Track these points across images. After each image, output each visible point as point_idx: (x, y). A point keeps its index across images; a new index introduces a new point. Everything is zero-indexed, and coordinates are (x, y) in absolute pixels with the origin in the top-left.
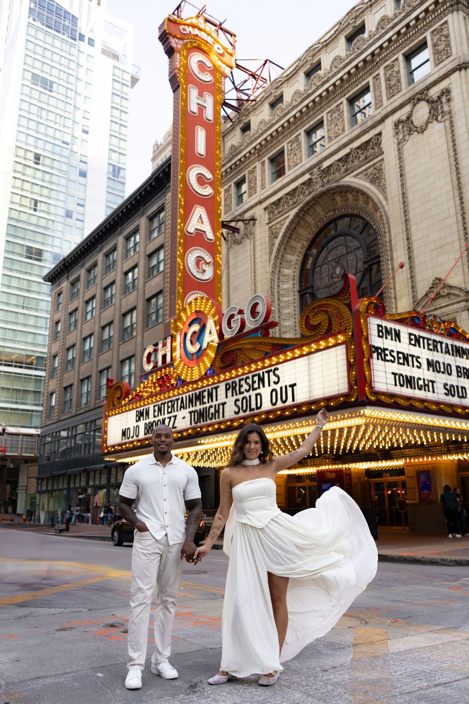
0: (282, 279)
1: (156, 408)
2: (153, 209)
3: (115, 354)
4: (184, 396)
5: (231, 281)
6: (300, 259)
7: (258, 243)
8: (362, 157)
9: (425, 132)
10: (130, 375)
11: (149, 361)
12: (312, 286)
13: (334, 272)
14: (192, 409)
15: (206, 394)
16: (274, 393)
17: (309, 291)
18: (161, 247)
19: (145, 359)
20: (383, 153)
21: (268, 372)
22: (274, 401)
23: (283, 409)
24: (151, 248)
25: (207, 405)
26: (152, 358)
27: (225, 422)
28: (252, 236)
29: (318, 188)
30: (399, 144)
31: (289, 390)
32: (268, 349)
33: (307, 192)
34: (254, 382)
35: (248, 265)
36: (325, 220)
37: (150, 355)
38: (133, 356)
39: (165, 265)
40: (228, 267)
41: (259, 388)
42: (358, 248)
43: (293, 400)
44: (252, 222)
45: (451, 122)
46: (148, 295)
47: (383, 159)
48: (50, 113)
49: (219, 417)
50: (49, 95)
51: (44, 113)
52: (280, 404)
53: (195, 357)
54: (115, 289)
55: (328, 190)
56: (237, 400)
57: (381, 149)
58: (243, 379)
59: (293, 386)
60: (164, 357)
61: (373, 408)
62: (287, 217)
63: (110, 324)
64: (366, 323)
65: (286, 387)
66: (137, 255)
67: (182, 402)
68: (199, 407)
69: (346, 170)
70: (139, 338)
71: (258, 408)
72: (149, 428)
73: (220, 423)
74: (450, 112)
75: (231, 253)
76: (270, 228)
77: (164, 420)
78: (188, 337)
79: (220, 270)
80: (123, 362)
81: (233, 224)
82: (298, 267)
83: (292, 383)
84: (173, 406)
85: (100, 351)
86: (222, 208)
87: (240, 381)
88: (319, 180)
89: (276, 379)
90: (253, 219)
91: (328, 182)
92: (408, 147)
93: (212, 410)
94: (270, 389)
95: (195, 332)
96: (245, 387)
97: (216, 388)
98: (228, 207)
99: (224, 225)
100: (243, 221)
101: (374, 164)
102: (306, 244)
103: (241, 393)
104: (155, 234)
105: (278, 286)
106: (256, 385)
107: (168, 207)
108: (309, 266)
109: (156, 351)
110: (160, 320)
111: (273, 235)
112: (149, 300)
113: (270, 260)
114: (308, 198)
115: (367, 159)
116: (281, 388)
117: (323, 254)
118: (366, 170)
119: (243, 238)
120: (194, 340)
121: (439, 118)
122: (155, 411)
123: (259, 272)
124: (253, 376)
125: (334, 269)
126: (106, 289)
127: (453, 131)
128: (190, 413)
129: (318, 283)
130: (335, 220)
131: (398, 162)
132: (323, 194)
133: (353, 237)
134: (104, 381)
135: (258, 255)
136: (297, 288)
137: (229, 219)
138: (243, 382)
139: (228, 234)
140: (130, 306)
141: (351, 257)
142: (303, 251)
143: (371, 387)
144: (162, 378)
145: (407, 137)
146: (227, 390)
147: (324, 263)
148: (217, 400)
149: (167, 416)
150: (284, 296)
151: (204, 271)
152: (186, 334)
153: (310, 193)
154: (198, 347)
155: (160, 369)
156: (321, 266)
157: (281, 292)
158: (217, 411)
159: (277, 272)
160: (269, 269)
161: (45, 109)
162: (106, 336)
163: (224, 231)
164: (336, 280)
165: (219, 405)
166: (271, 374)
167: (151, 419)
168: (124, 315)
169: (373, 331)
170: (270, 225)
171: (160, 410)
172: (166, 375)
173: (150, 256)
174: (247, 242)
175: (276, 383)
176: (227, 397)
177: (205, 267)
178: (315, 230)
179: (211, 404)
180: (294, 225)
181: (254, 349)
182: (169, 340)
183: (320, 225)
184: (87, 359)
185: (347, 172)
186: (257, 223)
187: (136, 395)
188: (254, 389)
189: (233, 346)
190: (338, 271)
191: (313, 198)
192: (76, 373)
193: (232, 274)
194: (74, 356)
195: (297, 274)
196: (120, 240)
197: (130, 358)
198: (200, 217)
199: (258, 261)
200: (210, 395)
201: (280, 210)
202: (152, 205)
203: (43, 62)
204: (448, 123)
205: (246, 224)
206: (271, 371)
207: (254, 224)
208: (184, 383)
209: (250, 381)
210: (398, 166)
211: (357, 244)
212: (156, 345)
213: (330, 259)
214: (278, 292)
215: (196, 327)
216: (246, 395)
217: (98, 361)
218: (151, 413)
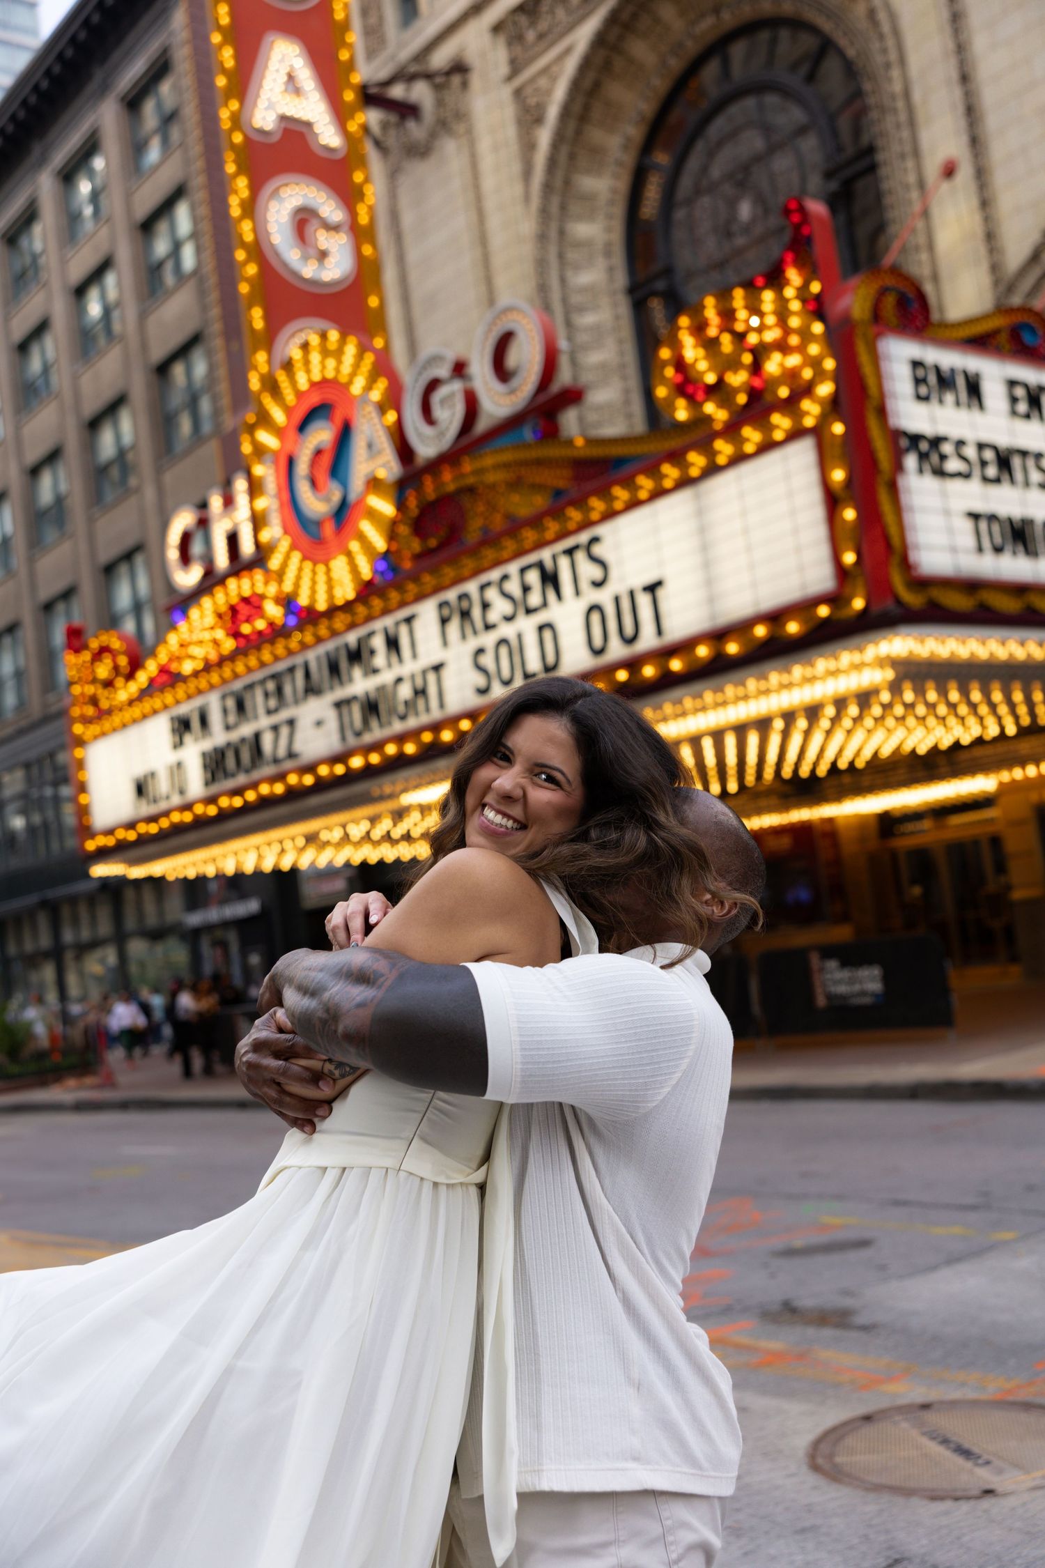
0: (571, 255)
1: (231, 703)
2: (136, 68)
3: (83, 547)
4: (311, 656)
5: (413, 277)
6: (623, 185)
7: (484, 144)
10: (137, 608)
11: (185, 559)
12: (668, 271)
13: (732, 217)
14: (341, 693)
15: (378, 642)
16: (595, 618)
17: (660, 285)
18: (178, 193)
19: (173, 554)
21: (570, 552)
22: (598, 641)
23: (633, 664)
24: (148, 197)
25: (386, 677)
26: (197, 548)
27: (453, 721)
28: (461, 128)
31: (644, 601)
32: (560, 478)
34: (526, 589)
35: (461, 222)
36: (692, 48)
37: (186, 539)
38: (138, 548)
39: (199, 250)
40: (399, 236)
41: (545, 604)
42: (801, 131)
43: (660, 632)
44: (456, 80)
46: (158, 353)
49: (428, 710)
52: (617, 650)
53: (329, 530)
54: (51, 347)
56: (480, 651)
58: (488, 584)
59: (652, 588)
60: (233, 539)
61: (916, 630)
62: (568, 51)
63: (53, 457)
64: (875, 358)
65: (632, 594)
66: (104, 232)
67: (307, 675)
68: (360, 684)
70: (149, 493)
71: (548, 669)
72: (215, 764)
73: (436, 728)
75: (402, 187)
76: (517, 91)
77: (257, 736)
78: (302, 467)
79: (375, 246)
80: (109, 570)
81: (397, 92)
82: (619, 211)
83: (649, 578)
84: (279, 691)
85: (35, 543)
86: (354, 37)
87: (483, 588)
89: (595, 572)
90: (459, 68)
93: (405, 692)
94: (580, 606)
95: (318, 453)
96: (501, 606)
97: (409, 620)
98: (374, 34)
99: (371, 97)
100: (428, 76)
102: (634, 132)
103: (488, 627)
104: (153, 154)
105: (563, 281)
106: (534, 599)
107: (182, 58)
108: (650, 205)
109: (203, 523)
110: (207, 427)
111: (529, 117)
112: (163, 370)
113: (527, 198)
116: (617, 600)
117: (693, 163)
119: (433, 135)
120: (322, 476)
122: (225, 711)
123: (497, 239)
124: (523, 571)
125: (732, 204)
126: (23, 348)
128: (338, 705)
129: (685, 258)
130: (718, 47)
133: (785, 92)
134: (59, 636)
135: (489, 183)
136: (621, 279)
137: (383, 74)
138: (492, 594)
139: (385, 126)
140: (108, 395)
141: (783, 163)
142: (629, 159)
143: (906, 565)
144: (233, 610)
146: (444, 621)
147: (698, 192)
148: (414, 656)
149: (264, 722)
150: (581, 309)
151: (323, 255)
152: (291, 462)
154: (336, 497)
155: (222, 581)
156: (689, 202)
157: (575, 299)
158: (420, 692)
159: (553, 234)
160: (528, 226)
162: (46, 497)
163: (373, 117)
164: (740, 241)
165: (424, 672)
166: (580, 556)
167: (219, 737)
168: (94, 425)
169: (899, 381)
170: (516, 82)
171: (241, 706)
172: (245, 600)
173: (147, 227)
174: (450, 148)
175: (598, 584)
176: (445, 643)
177: (324, 239)
178: (661, 85)
179: (398, 671)
180: (591, 76)
181: (515, 485)
182: (241, 485)
183: (676, 64)
186: (475, 80)
187: (163, 670)
188: (529, 611)
189: (449, 480)
190: (745, 210)
193: (413, 254)
195: (617, 236)
196: (45, 184)
197: (128, 557)
198: (291, 77)
199: (490, 204)
200: (393, 644)
201: (541, 28)
202: (129, 56)
205: (438, 88)
206: (577, 547)
207: (465, 85)
208: (308, 617)
209: (513, 587)
211: (797, 115)
212: (203, 506)
213: (716, 172)
214: (565, 300)
215: (322, 435)
216: (507, 631)
217: (32, 575)
218: (215, 718)
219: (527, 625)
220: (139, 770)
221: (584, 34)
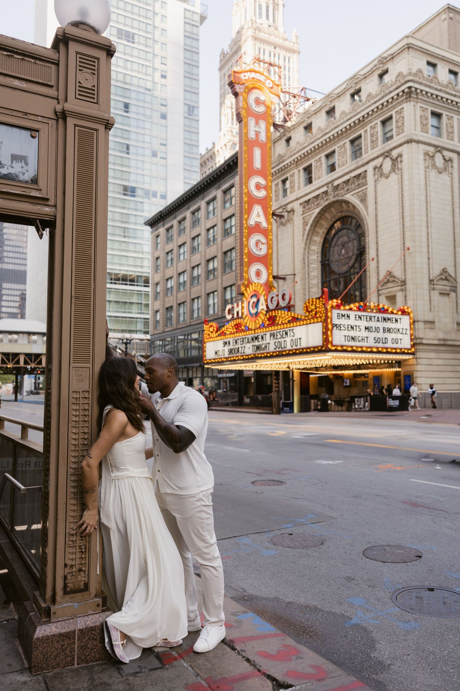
0: (310, 253)
2: (227, 185)
3: (203, 288)
4: (249, 336)
5: (279, 249)
7: (296, 227)
8: (356, 184)
9: (389, 178)
13: (341, 252)
14: (253, 344)
15: (260, 337)
16: (292, 341)
18: (233, 215)
20: (366, 184)
24: (226, 214)
25: (261, 343)
27: (269, 353)
28: (292, 222)
29: (331, 199)
30: (375, 181)
33: (325, 199)
34: (283, 334)
35: (290, 241)
37: (229, 310)
38: (216, 291)
39: (236, 229)
40: (277, 240)
42: (354, 239)
43: (300, 345)
44: (292, 212)
45: (402, 176)
46: (224, 250)
47: (367, 188)
48: (134, 64)
49: (267, 350)
50: (132, 47)
51: (129, 64)
54: (200, 240)
55: (337, 201)
56: (275, 342)
57: (366, 181)
59: (300, 339)
62: (314, 213)
63: (198, 265)
64: (331, 313)
66: (215, 218)
67: (248, 339)
68: (257, 343)
69: (348, 190)
70: (220, 280)
71: (285, 348)
72: (230, 351)
73: (267, 353)
74: (401, 169)
75: (279, 231)
76: (303, 218)
77: (239, 348)
78: (251, 304)
80: (209, 295)
82: (321, 245)
83: (300, 337)
84: (243, 341)
85: (192, 284)
87: (277, 332)
88: (332, 193)
90: (293, 210)
91: (338, 195)
92: (379, 185)
93: (264, 346)
94: (290, 339)
97: (265, 335)
98: (277, 197)
101: (363, 190)
102: (325, 231)
103: (277, 339)
104: (228, 205)
105: (308, 258)
110: (234, 269)
111: (305, 223)
112: (225, 253)
113: (303, 240)
114: (326, 203)
115: (359, 186)
116: (295, 339)
118: (358, 192)
119: (286, 222)
121: (396, 171)
122: (233, 342)
126: (194, 238)
127: (402, 182)
128: (253, 346)
129: (332, 258)
131: (374, 193)
132: (334, 202)
133: (352, 231)
136: (320, 259)
138: (278, 334)
140: (212, 256)
143: (332, 343)
144: (237, 324)
145: (380, 178)
146: (271, 336)
149: (240, 346)
152: (249, 302)
153: (327, 200)
155: (235, 319)
158: (266, 347)
159: (308, 248)
160: (303, 246)
161: (129, 61)
162: (195, 274)
164: (342, 257)
165: (267, 344)
167: (232, 347)
168: (208, 261)
170: (304, 216)
171: (236, 342)
172: (239, 323)
173: (226, 220)
174: (289, 225)
175: (293, 336)
176: (270, 340)
179: (263, 342)
184: (182, 289)
185: (348, 191)
186: (295, 213)
187: (223, 332)
190: (343, 251)
191: (329, 204)
192: (175, 299)
194: (173, 285)
195: (320, 250)
196: (203, 204)
197: (213, 293)
199: (296, 240)
200: (262, 338)
201: (309, 207)
203: (125, 16)
204: (400, 176)
205: (288, 213)
207: (293, 214)
209: (281, 333)
210: (374, 196)
211: (354, 236)
216: (280, 340)
217: (190, 292)
218: (231, 343)
219: (282, 340)
220: (216, 350)
221: (317, 210)
